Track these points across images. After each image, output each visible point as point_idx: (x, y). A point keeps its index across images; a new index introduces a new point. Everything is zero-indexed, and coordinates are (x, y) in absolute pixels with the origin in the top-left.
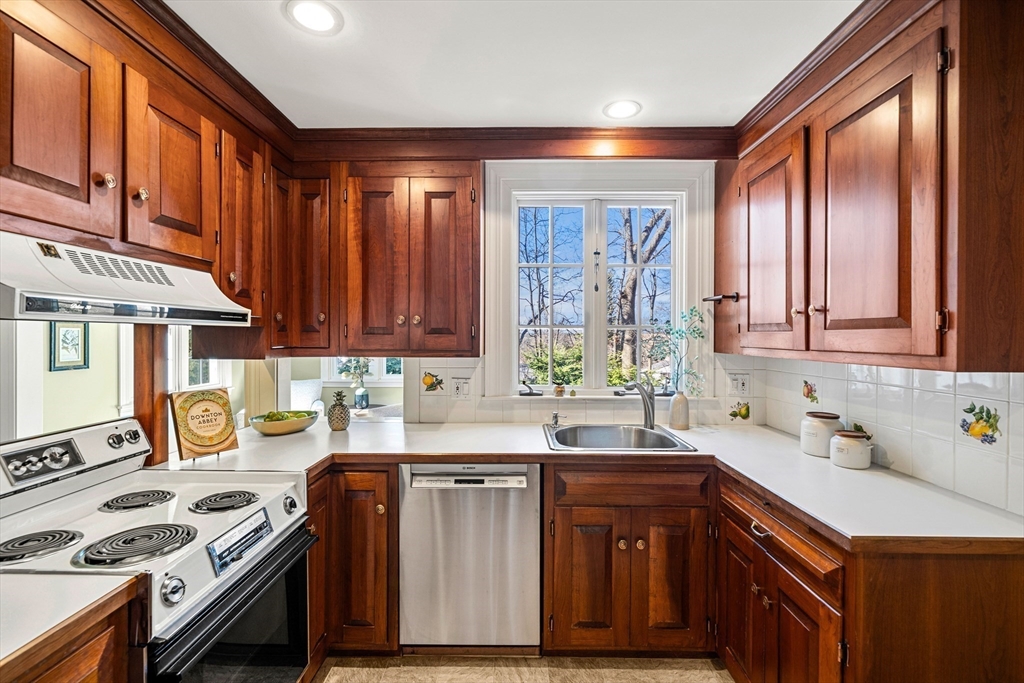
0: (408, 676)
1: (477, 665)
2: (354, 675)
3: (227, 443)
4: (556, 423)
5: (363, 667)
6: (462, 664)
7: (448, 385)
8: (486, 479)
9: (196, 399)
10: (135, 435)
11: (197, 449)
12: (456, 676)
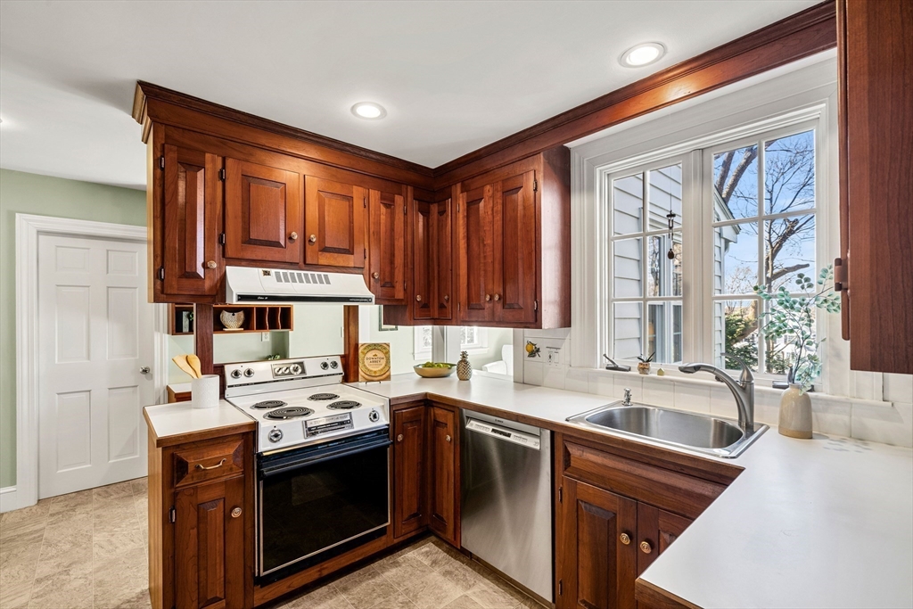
0: (463, 572)
1: (510, 594)
2: (436, 553)
3: (384, 376)
4: (628, 400)
5: (445, 552)
6: (501, 586)
7: (544, 353)
8: (513, 434)
9: (370, 348)
10: (335, 364)
11: (367, 377)
12: (490, 591)
